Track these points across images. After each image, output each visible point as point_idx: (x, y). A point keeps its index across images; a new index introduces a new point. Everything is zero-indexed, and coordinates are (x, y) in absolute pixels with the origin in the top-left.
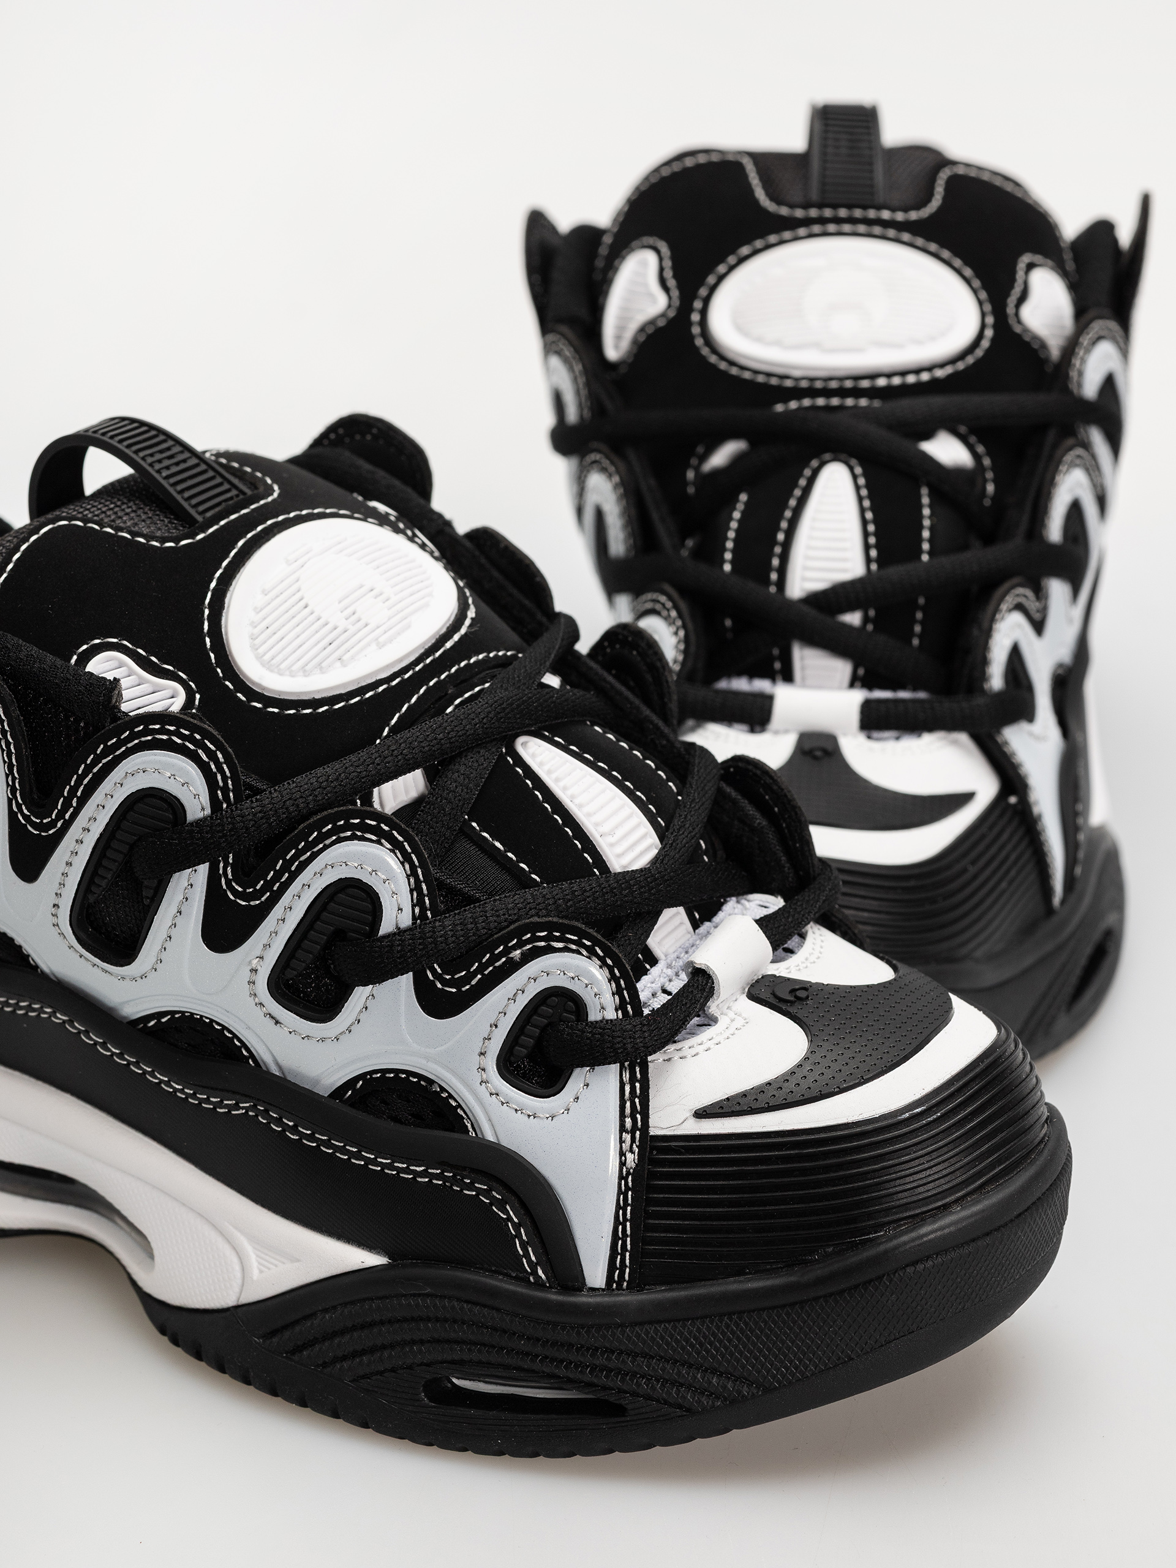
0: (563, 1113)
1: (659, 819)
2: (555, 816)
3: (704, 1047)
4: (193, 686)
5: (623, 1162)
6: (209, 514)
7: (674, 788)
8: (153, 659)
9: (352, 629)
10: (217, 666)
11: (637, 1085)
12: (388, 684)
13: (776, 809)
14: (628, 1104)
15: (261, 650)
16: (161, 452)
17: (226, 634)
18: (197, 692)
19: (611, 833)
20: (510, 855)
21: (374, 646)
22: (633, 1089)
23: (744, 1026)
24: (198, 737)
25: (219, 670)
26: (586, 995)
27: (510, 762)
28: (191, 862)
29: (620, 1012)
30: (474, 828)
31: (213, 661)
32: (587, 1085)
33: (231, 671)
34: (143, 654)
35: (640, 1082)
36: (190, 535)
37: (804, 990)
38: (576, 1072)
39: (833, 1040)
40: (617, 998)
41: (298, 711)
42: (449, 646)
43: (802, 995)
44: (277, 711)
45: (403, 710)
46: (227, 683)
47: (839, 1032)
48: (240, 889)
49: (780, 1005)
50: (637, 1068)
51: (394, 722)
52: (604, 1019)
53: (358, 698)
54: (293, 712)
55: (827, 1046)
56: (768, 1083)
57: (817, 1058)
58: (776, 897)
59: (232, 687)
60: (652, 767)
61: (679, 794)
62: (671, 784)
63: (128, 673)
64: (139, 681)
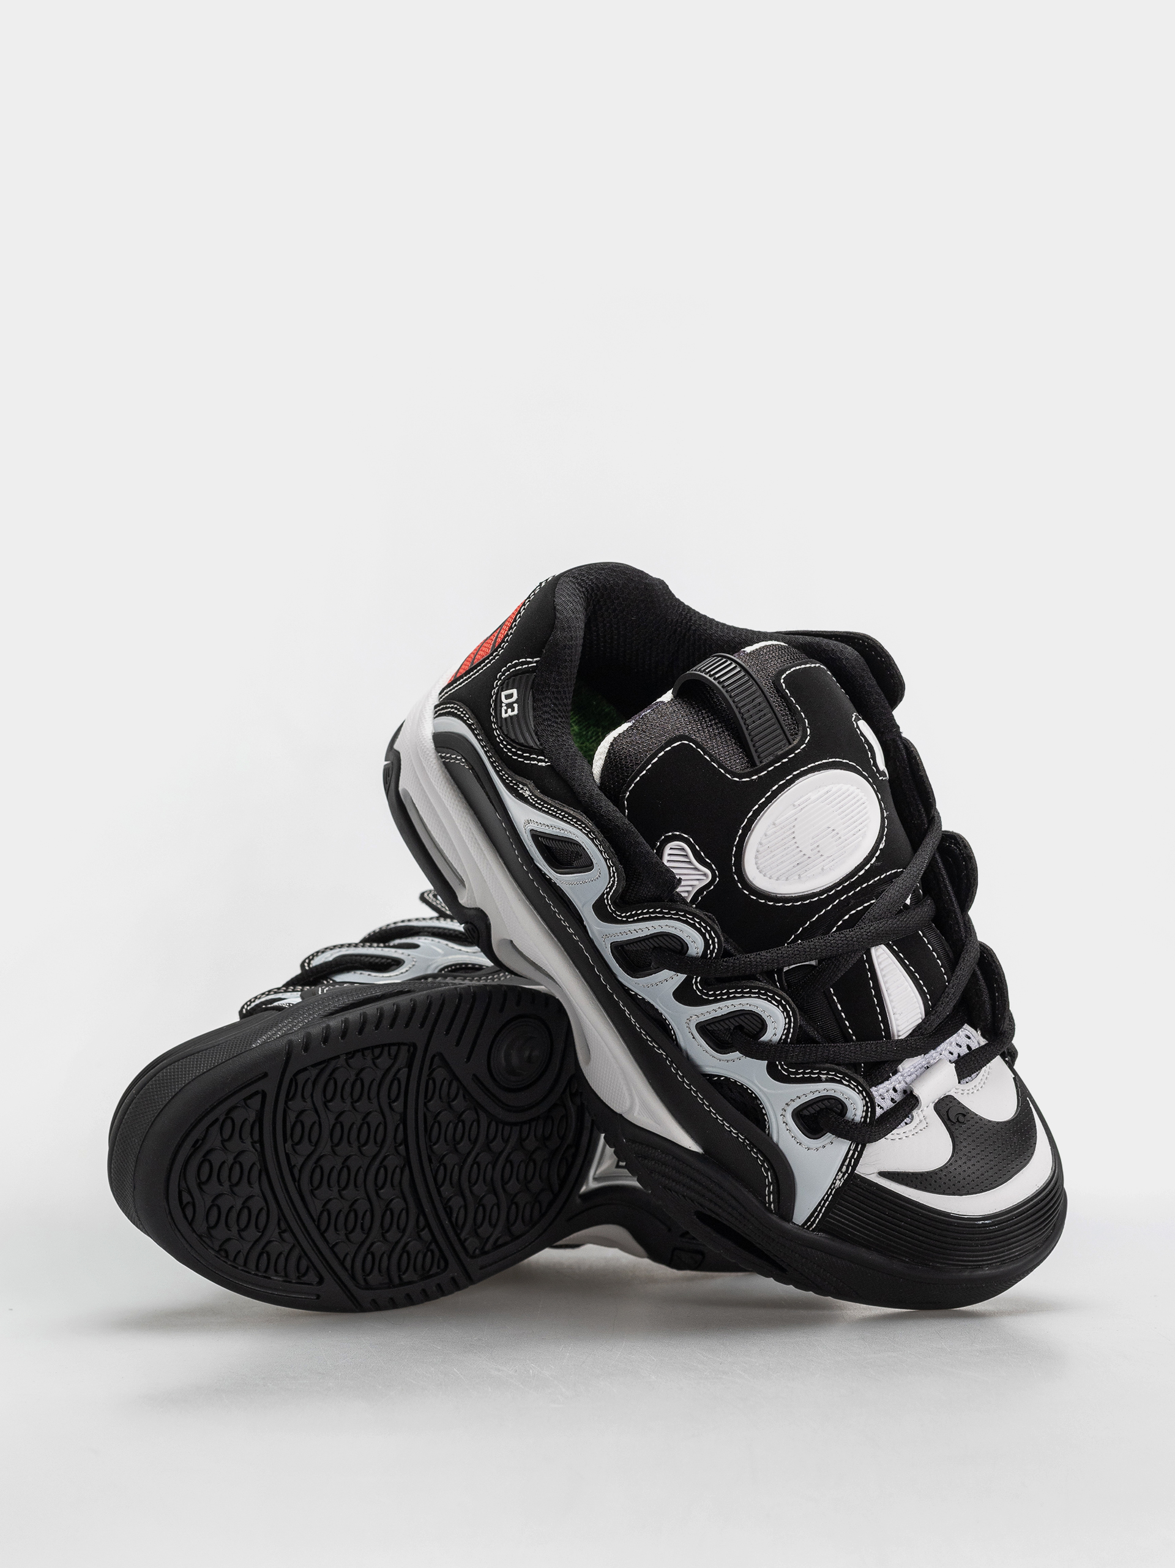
0: (815, 1149)
1: (930, 1003)
2: (875, 999)
3: (900, 1136)
4: (717, 873)
5: (834, 1183)
6: (765, 761)
7: (946, 978)
8: (702, 854)
9: (814, 857)
10: (734, 866)
14: (848, 1160)
15: (759, 862)
17: (745, 847)
18: (718, 877)
19: (900, 1013)
20: (843, 1014)
21: (820, 870)
22: (853, 1154)
23: (924, 1128)
24: (709, 929)
25: (734, 868)
26: (850, 1108)
27: (864, 958)
28: (677, 970)
29: (863, 1120)
30: (831, 992)
31: (733, 862)
32: (831, 1143)
33: (740, 871)
34: (698, 849)
35: (858, 1152)
36: (749, 775)
37: (964, 1115)
38: (829, 1134)
39: (964, 1159)
40: (864, 1114)
41: (766, 901)
42: (861, 873)
43: (961, 1119)
44: (755, 898)
45: (822, 913)
46: (735, 876)
47: (969, 1154)
48: (700, 988)
49: (948, 1122)
50: (860, 1146)
51: (814, 919)
52: (853, 1120)
53: (800, 903)
54: (763, 901)
55: (960, 1162)
56: (922, 1174)
57: (952, 1169)
58: (977, 1032)
59: (737, 879)
60: (939, 964)
61: (948, 982)
62: (945, 976)
63: (686, 856)
64: (690, 862)
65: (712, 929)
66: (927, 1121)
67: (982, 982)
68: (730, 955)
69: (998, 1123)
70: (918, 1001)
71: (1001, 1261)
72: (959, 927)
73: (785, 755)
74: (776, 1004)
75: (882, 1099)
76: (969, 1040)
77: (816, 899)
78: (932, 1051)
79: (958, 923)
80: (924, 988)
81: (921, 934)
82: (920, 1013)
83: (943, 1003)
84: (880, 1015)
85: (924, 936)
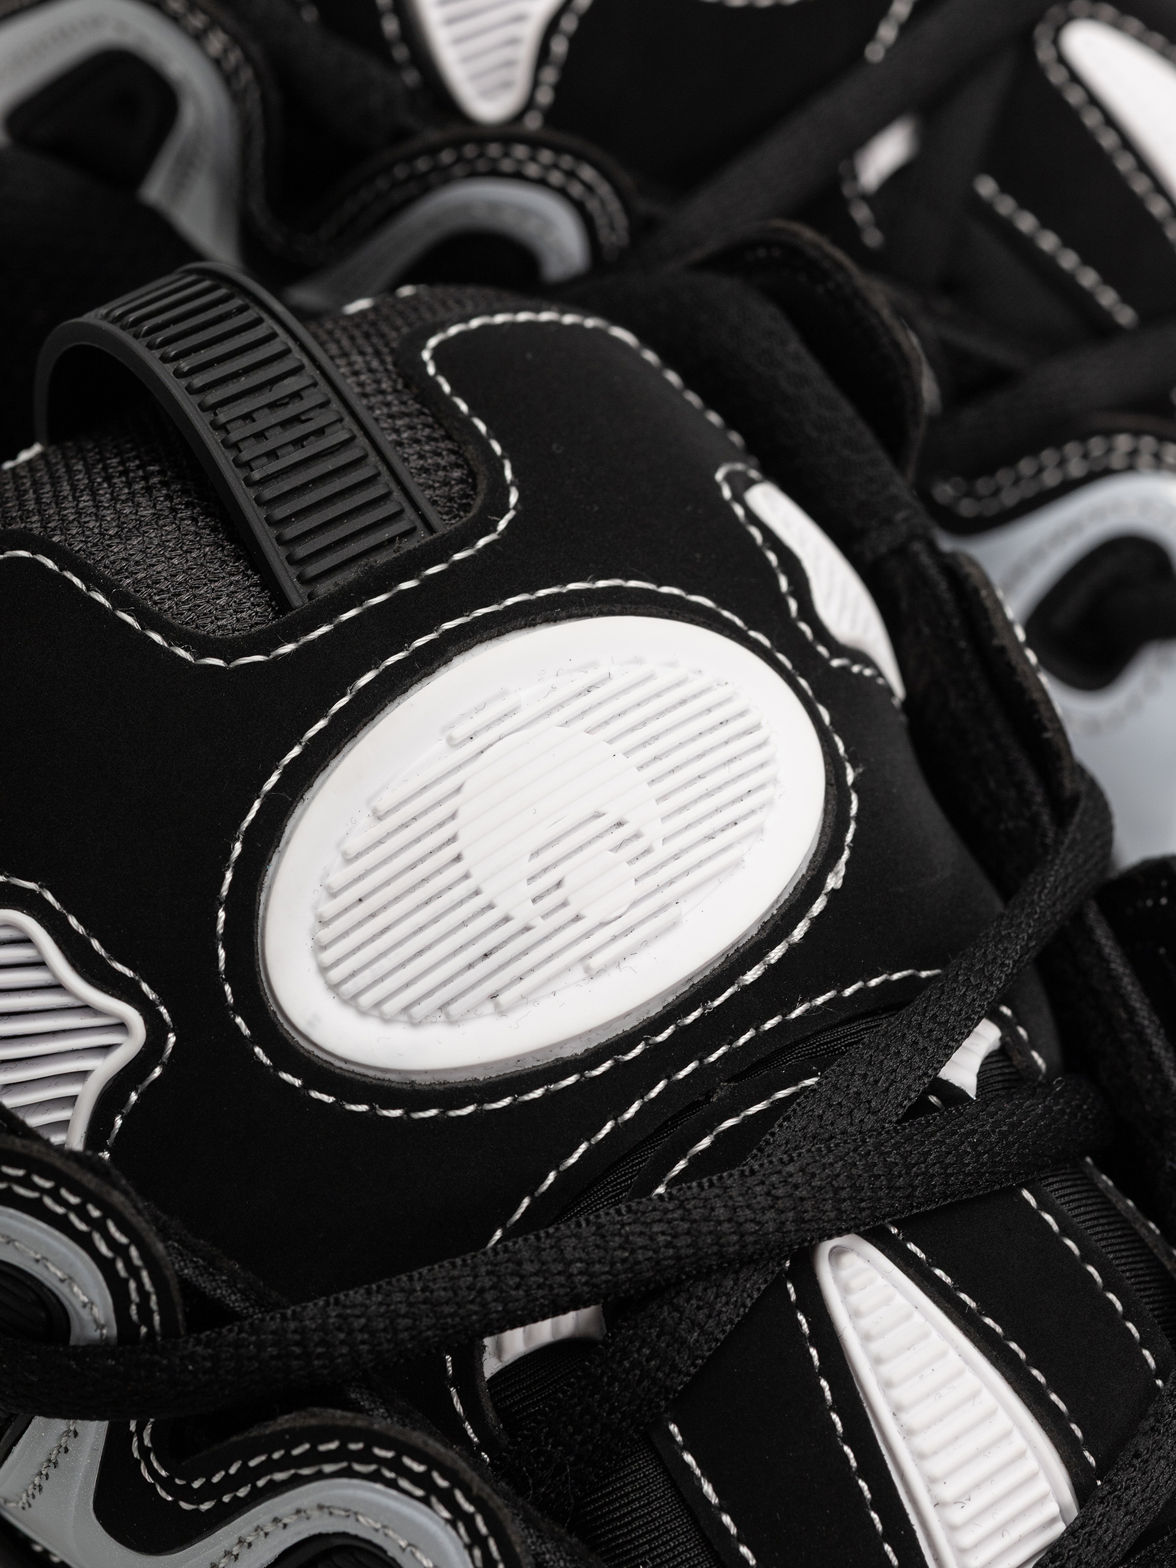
1: (1087, 1454)
4: (167, 1016)
6: (324, 589)
7: (1151, 1361)
8: (98, 945)
9: (542, 927)
10: (227, 980)
12: (581, 1073)
15: (328, 957)
16: (273, 406)
17: (266, 907)
18: (173, 1031)
19: (961, 1500)
20: (726, 1519)
21: (578, 973)
25: (228, 989)
27: (789, 1296)
30: (671, 1436)
31: (222, 965)
33: (254, 995)
34: (81, 930)
36: (265, 642)
41: (372, 1108)
42: (750, 976)
44: (329, 1099)
45: (601, 1136)
46: (239, 1020)
48: (163, 1473)
51: (572, 1160)
53: (507, 1101)
54: (363, 1108)
59: (246, 1032)
60: (1116, 1310)
61: (1160, 1373)
62: (1146, 1353)
63: (40, 964)
64: (57, 987)
65: (109, 1211)
68: (220, 1315)
70: (1034, 1448)
73: (410, 566)
74: (419, 1493)
77: (571, 1080)
80: (1054, 1397)
81: (1033, 1202)
82: (1053, 1499)
83: (1147, 1461)
84: (876, 1512)
85: (1044, 1205)
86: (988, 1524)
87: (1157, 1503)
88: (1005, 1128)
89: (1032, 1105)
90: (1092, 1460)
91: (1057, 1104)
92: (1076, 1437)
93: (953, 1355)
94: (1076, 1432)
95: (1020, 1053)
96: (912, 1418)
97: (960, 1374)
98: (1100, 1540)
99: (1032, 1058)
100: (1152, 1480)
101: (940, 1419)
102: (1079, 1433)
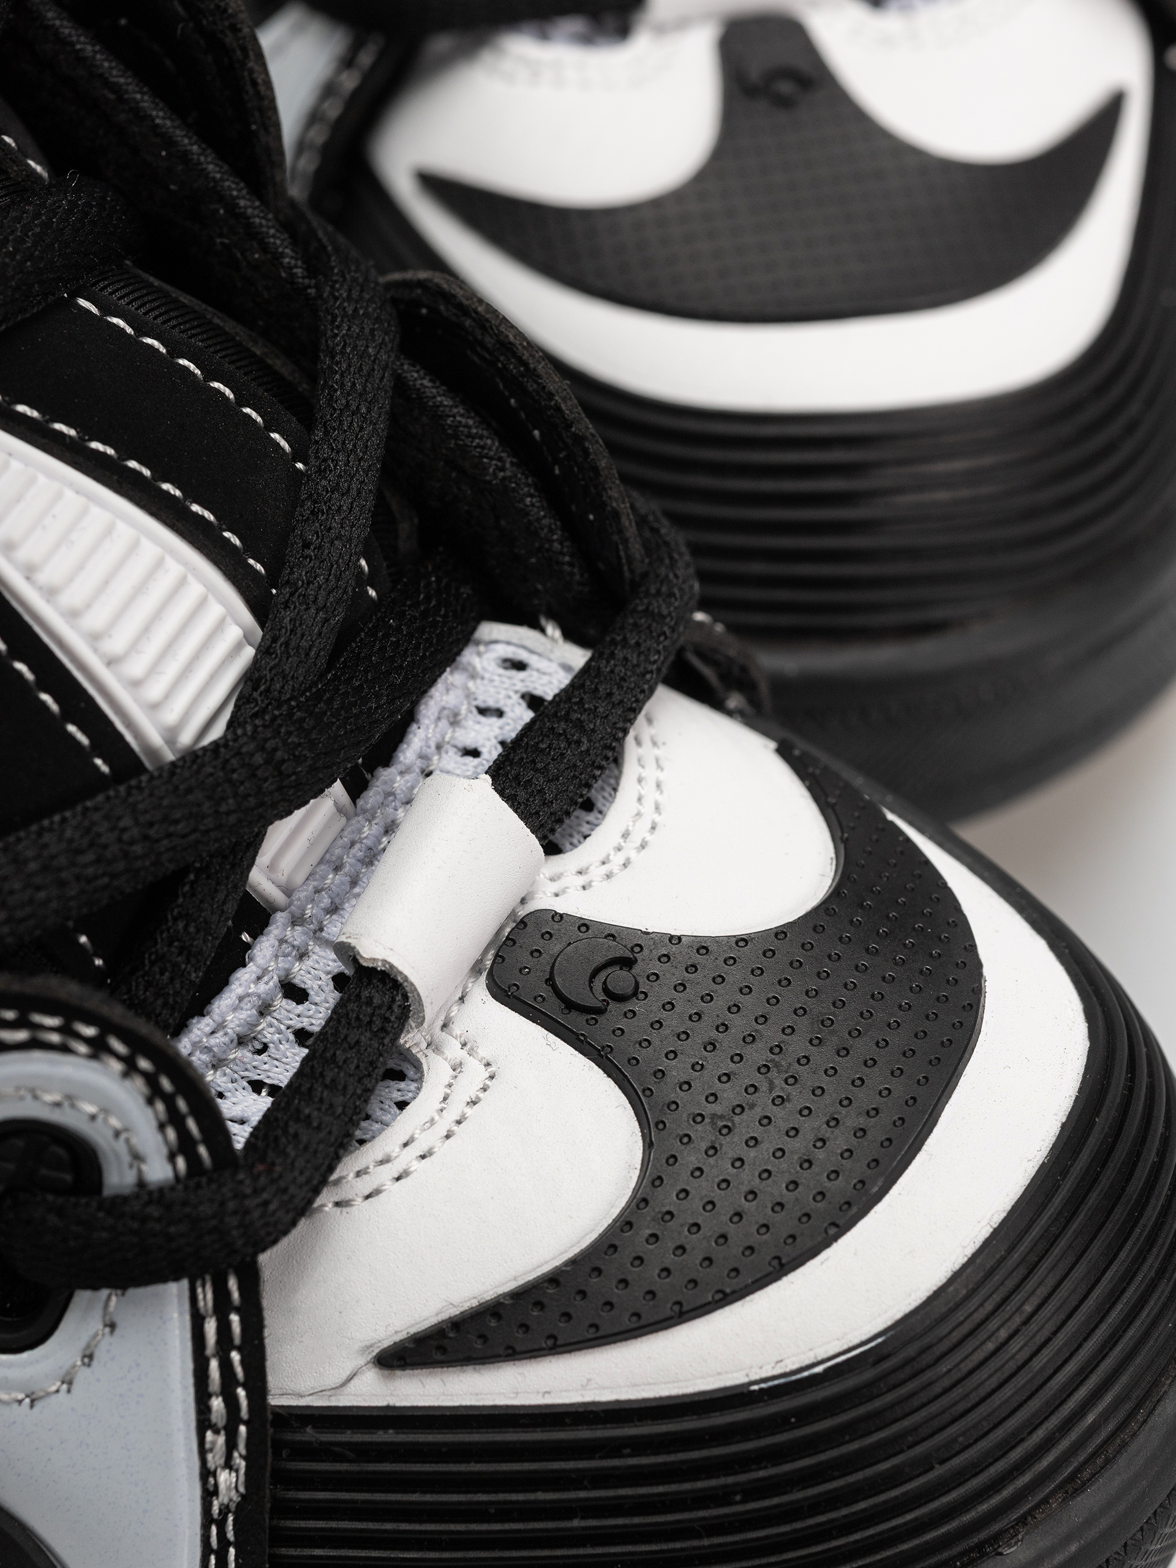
0: (57, 1391)
1: (251, 561)
3: (394, 1169)
5: (211, 1489)
7: (284, 444)
11: (235, 1318)
13: (536, 433)
14: (214, 1364)
19: (135, 648)
22: (224, 1328)
23: (485, 1089)
26: (99, 1135)
29: (181, 1162)
32: (112, 1326)
35: (238, 1310)
37: (627, 963)
38: (82, 1297)
39: (703, 1134)
40: (171, 1134)
43: (620, 980)
47: (717, 1108)
49: (576, 1021)
50: (233, 1284)
52: (141, 1184)
55: (691, 1158)
56: (553, 1279)
57: (667, 1198)
58: (543, 631)
60: (228, 399)
61: (297, 456)
62: (275, 436)
66: (483, 1052)
67: (458, 416)
69: (780, 933)
70: (194, 570)
71: (1060, 1486)
72: (264, 248)
75: (259, 1052)
76: (522, 675)
78: (385, 774)
79: (253, 234)
80: (195, 508)
81: (94, 309)
82: (231, 622)
83: (320, 547)
84: (46, 691)
85: (107, 309)
86: (172, 669)
87: (345, 592)
88: (38, 230)
89: (55, 202)
90: (259, 567)
91: (80, 198)
92: (235, 546)
93: (69, 494)
94: (232, 540)
95: (14, 162)
96: (48, 575)
97: (84, 513)
98: (298, 647)
99: (29, 165)
100: (332, 566)
101: (81, 567)
102: (236, 541)
